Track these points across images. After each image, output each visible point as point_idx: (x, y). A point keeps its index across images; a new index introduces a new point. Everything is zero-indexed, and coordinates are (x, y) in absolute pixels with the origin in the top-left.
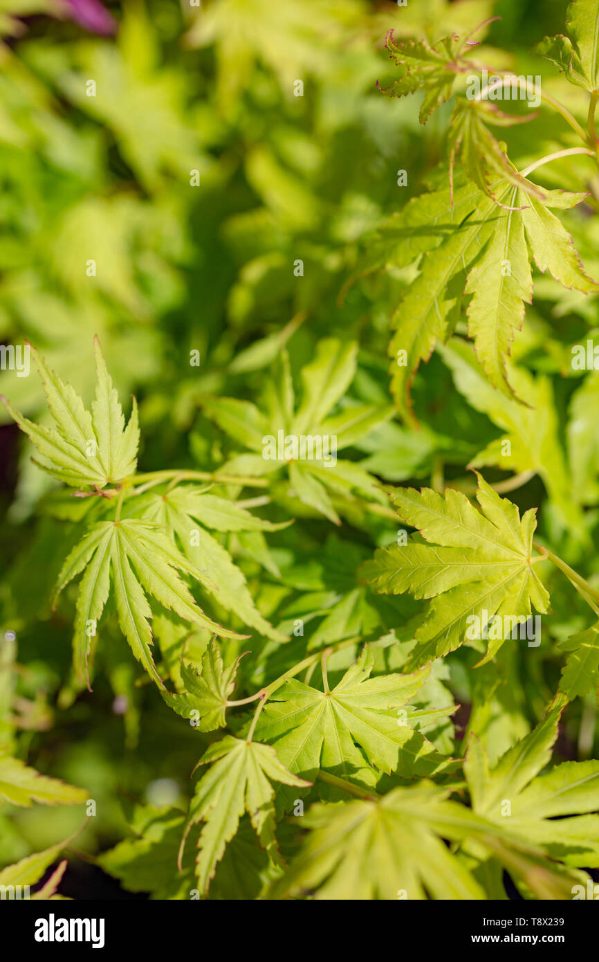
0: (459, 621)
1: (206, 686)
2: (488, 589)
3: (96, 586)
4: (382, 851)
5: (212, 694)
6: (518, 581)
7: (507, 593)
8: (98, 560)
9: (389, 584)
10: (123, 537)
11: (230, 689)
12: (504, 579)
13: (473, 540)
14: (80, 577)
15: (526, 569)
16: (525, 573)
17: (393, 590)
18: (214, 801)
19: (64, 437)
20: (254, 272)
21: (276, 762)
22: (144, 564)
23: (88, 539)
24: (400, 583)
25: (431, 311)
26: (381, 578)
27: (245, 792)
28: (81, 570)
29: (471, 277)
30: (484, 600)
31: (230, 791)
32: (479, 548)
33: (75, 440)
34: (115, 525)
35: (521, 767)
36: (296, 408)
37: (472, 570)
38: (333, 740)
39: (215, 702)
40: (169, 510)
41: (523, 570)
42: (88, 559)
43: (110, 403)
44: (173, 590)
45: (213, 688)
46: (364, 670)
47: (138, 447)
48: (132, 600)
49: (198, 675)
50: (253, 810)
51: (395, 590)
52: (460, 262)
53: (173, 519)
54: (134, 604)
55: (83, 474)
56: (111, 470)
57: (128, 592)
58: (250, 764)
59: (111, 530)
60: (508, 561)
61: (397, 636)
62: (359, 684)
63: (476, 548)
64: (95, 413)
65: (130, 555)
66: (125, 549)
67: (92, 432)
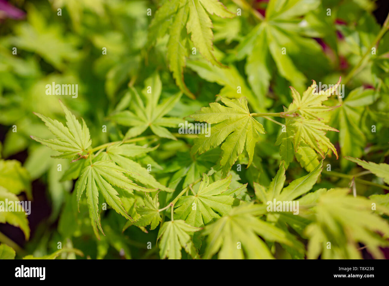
0: (234, 149)
1: (149, 208)
2: (239, 132)
3: (92, 192)
4: (237, 229)
5: (152, 210)
6: (249, 124)
7: (247, 130)
8: (90, 181)
9: (203, 149)
10: (97, 169)
11: (158, 204)
12: (244, 126)
13: (226, 116)
14: (85, 191)
15: (250, 118)
16: (250, 120)
17: (205, 150)
18: (168, 248)
19: (60, 140)
20: (111, 75)
21: (186, 224)
22: (107, 175)
23: (83, 176)
24: (207, 146)
25: (179, 47)
26: (199, 148)
27: (179, 240)
28: (85, 189)
29: (188, 27)
30: (240, 137)
31: (172, 243)
32: (230, 118)
33: (65, 139)
34: (92, 166)
35: (277, 185)
36: (145, 105)
37: (230, 128)
38: (205, 213)
39: (154, 212)
40: (110, 155)
41: (249, 119)
42: (86, 183)
43: (73, 121)
44: (123, 181)
45: (151, 208)
46: (206, 182)
47: (90, 134)
48: (108, 191)
49: (144, 207)
50: (184, 245)
51: (206, 149)
52: (182, 25)
53: (113, 158)
54: (110, 191)
55: (72, 151)
56: (82, 146)
57: (105, 188)
58: (176, 229)
59: (90, 169)
60: (242, 118)
61: (214, 169)
62: (206, 187)
63: (228, 118)
64: (69, 127)
65: (102, 174)
66: (99, 173)
67: (70, 134)
